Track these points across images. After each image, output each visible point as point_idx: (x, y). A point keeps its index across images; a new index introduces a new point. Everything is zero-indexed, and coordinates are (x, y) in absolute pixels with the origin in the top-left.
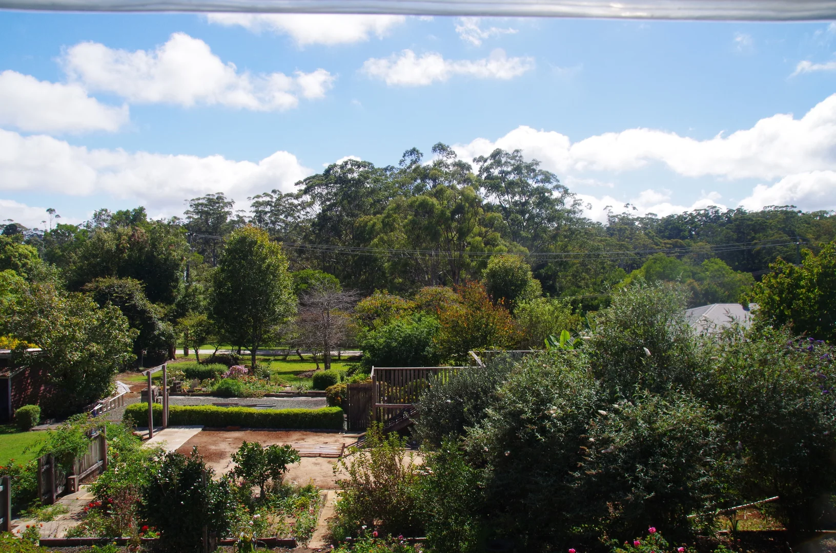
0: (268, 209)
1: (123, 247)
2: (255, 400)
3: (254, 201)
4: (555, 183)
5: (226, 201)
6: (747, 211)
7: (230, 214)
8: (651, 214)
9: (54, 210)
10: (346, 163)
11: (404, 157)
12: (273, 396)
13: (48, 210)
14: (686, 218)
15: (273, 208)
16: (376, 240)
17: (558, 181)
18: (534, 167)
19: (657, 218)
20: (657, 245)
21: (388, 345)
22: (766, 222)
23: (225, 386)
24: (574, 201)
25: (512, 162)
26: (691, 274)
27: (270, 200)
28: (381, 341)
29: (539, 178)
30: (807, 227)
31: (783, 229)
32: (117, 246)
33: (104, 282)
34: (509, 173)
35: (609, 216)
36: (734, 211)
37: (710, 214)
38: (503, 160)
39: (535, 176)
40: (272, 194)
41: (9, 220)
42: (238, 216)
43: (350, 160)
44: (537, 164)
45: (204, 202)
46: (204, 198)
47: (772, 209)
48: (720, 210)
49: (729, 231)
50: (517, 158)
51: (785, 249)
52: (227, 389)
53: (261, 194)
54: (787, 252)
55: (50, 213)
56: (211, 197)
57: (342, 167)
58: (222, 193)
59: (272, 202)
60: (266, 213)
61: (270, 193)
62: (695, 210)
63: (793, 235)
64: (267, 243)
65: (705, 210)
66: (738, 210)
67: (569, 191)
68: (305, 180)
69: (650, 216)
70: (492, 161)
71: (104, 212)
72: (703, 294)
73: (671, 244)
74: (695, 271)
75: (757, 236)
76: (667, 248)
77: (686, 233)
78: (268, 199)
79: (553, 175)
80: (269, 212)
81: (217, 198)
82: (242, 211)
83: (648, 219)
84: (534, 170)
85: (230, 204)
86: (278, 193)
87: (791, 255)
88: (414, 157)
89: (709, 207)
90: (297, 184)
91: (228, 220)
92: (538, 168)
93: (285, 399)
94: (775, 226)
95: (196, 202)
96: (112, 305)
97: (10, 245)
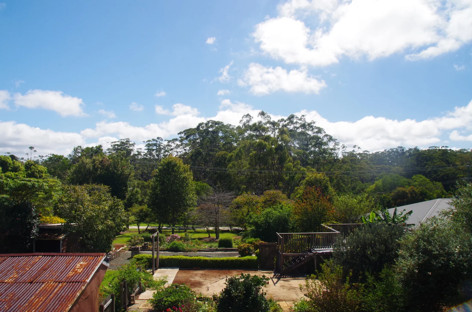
0: (155, 148)
1: (97, 167)
2: (193, 254)
3: (147, 143)
4: (324, 134)
5: (131, 143)
6: (420, 149)
7: (133, 151)
8: (366, 151)
9: (33, 148)
10: (208, 122)
11: (243, 118)
12: (202, 251)
13: (30, 148)
14: (385, 154)
15: (158, 148)
16: (230, 165)
17: (325, 132)
18: (312, 125)
19: (369, 153)
20: (372, 168)
21: (266, 221)
22: (432, 155)
23: (175, 246)
24: (335, 143)
25: (300, 122)
26: (408, 183)
27: (156, 143)
28: (262, 219)
29: (316, 130)
30: (456, 158)
31: (442, 160)
32: (94, 166)
33: (89, 187)
34: (298, 128)
35: (342, 153)
36: (413, 149)
37: (399, 151)
38: (295, 121)
39: (313, 130)
40: (157, 140)
41: (8, 153)
42: (138, 151)
43: (211, 120)
44: (314, 123)
45: (118, 143)
46: (118, 142)
47: (434, 148)
48: (405, 149)
49: (413, 160)
50: (303, 120)
51: (444, 170)
52: (176, 247)
53: (151, 140)
54: (445, 172)
55: (31, 149)
56: (123, 141)
57: (206, 124)
58: (129, 139)
59: (157, 144)
60: (154, 150)
61: (156, 139)
62: (391, 149)
63: (448, 163)
64: (182, 165)
65: (396, 149)
66: (415, 149)
67: (333, 138)
68: (184, 131)
69: (365, 152)
70: (289, 121)
71: (79, 148)
72: (420, 194)
73: (380, 168)
74: (409, 181)
75: (428, 163)
76: (378, 170)
77: (386, 162)
78: (155, 142)
79: (322, 129)
80: (155, 150)
81: (126, 142)
82: (140, 149)
83: (365, 154)
84: (312, 127)
85: (133, 145)
86: (160, 139)
87: (448, 173)
88: (248, 119)
89: (398, 147)
90: (178, 134)
91: (132, 154)
92: (314, 125)
93: (209, 252)
94: (438, 158)
95: (114, 144)
96: (116, 198)
97: (34, 165)
